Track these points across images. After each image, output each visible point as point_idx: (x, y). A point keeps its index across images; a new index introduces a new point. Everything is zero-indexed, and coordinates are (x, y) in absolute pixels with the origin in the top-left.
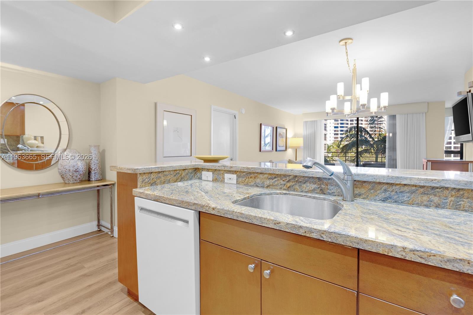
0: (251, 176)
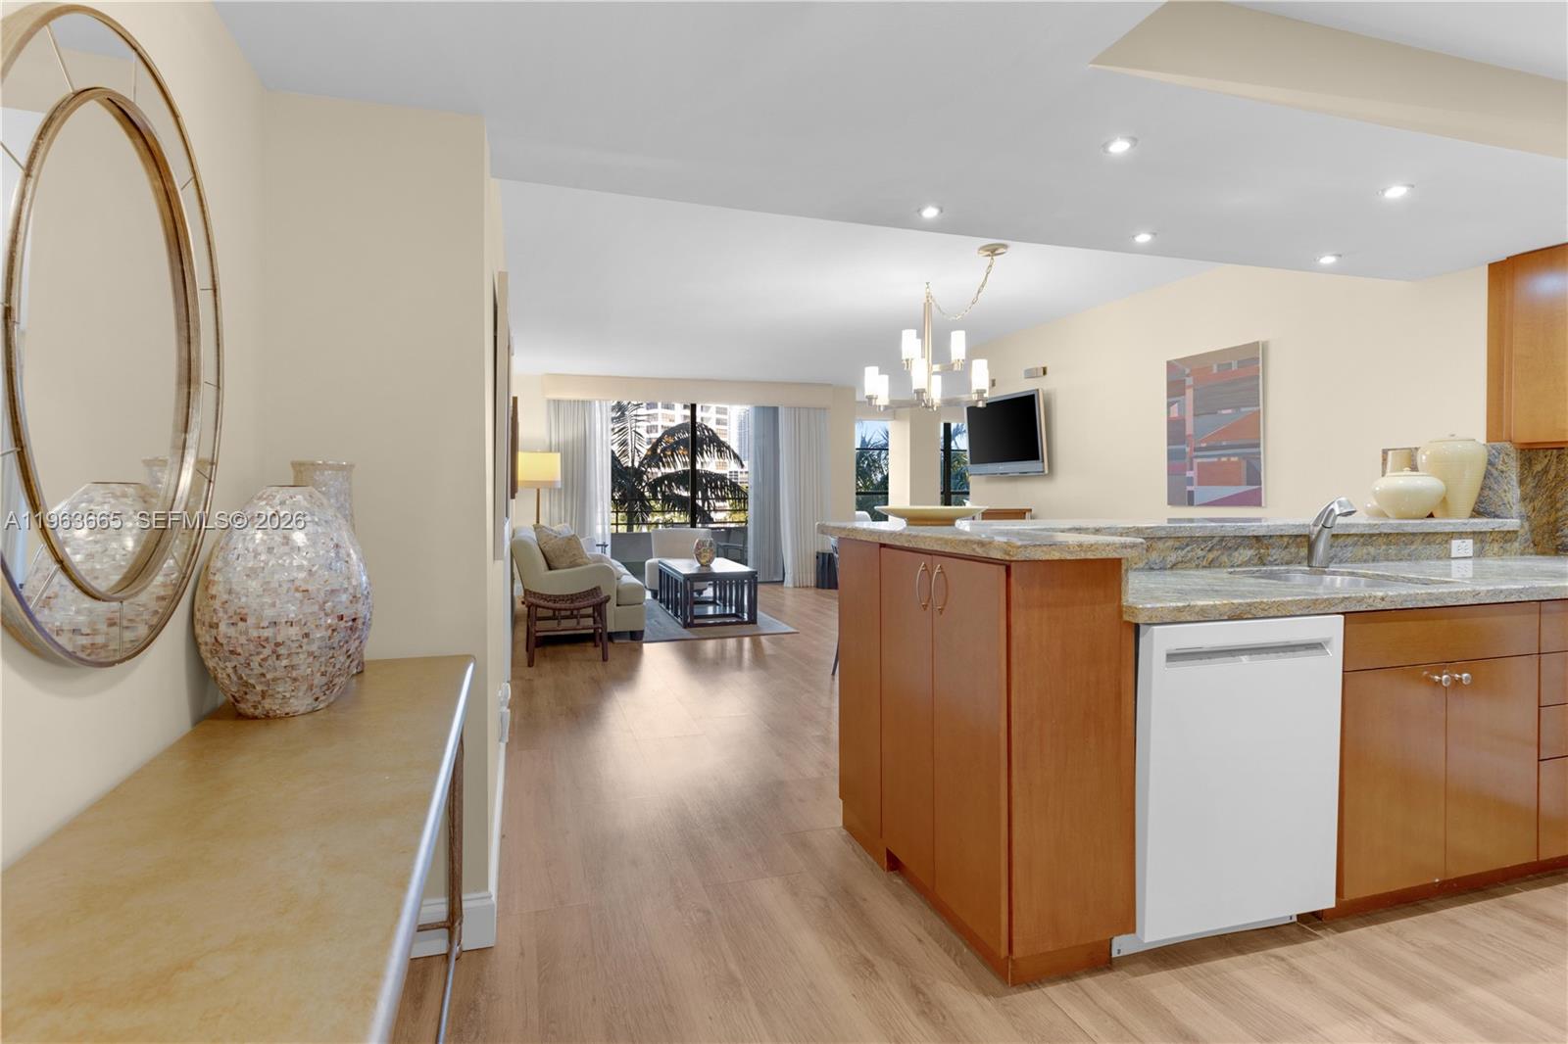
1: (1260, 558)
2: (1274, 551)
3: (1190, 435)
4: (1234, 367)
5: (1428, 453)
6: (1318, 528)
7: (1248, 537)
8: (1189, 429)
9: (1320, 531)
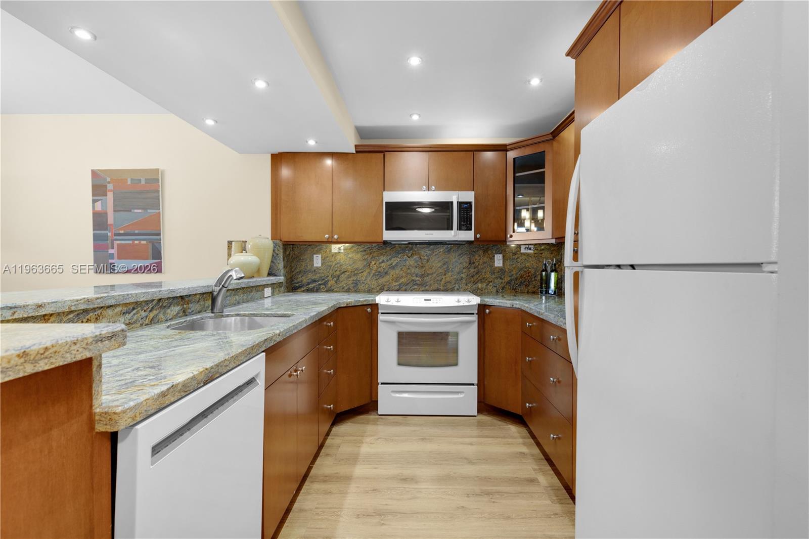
1: (184, 311)
2: (192, 305)
3: (111, 225)
4: (143, 182)
5: (251, 244)
6: (217, 289)
7: (176, 297)
8: (111, 220)
9: (220, 290)
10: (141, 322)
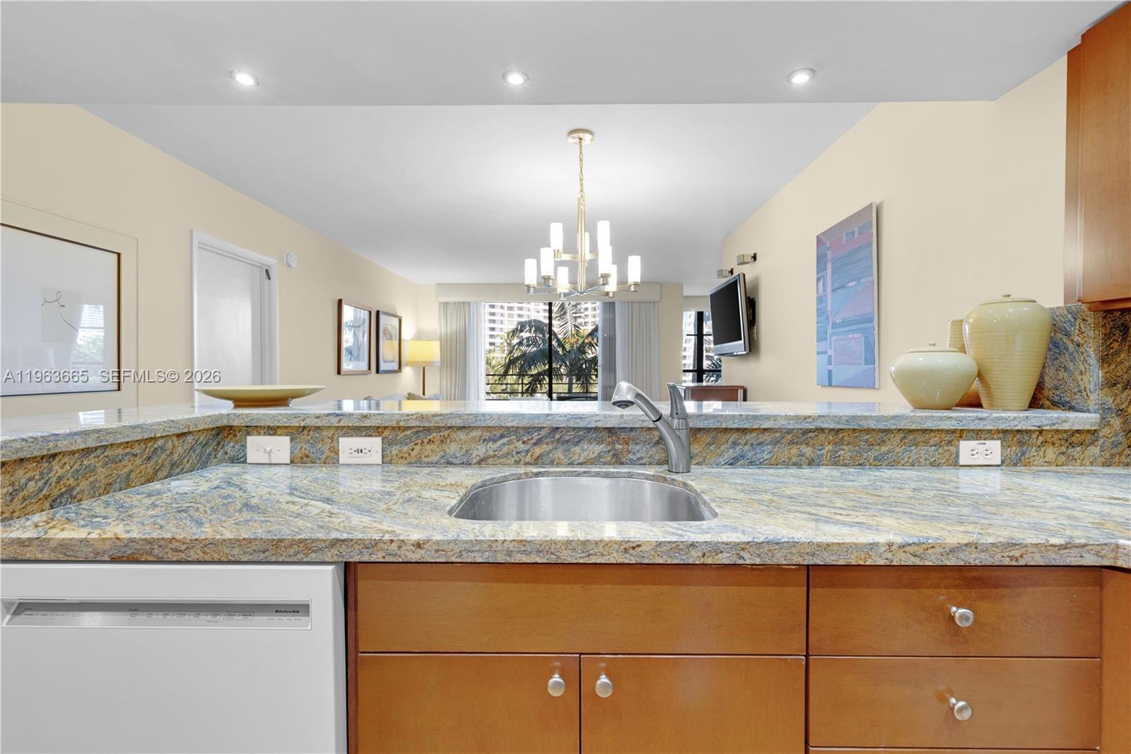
0: (428, 437)
1: (614, 455)
2: (638, 447)
4: (857, 235)
10: (516, 458)
